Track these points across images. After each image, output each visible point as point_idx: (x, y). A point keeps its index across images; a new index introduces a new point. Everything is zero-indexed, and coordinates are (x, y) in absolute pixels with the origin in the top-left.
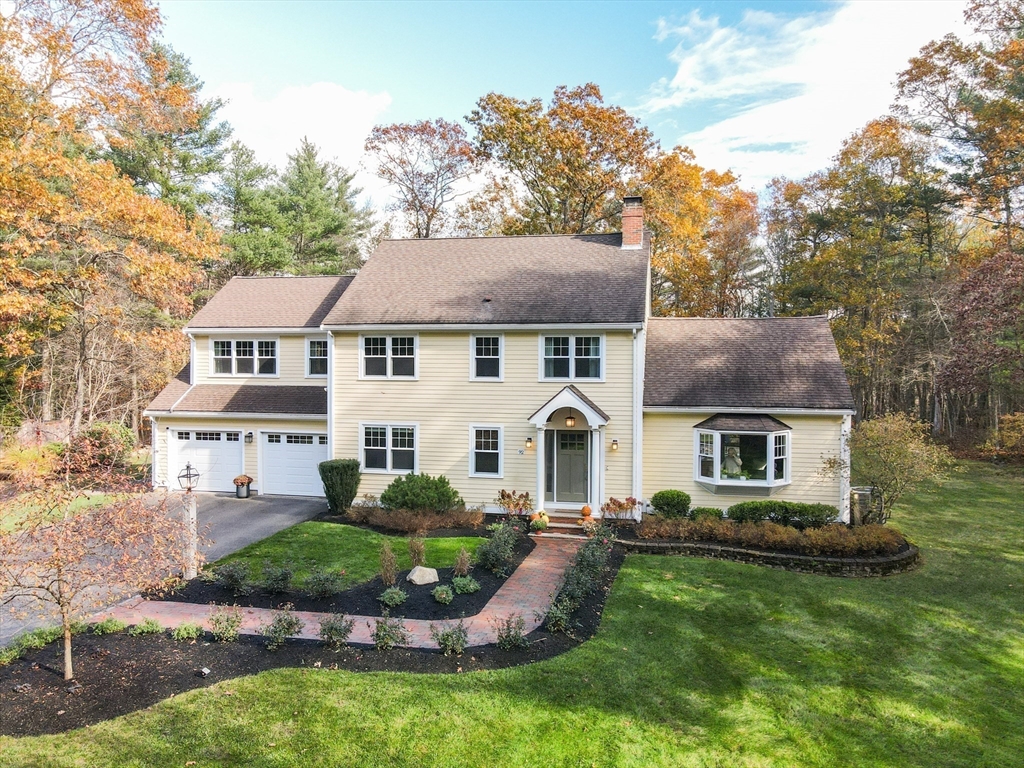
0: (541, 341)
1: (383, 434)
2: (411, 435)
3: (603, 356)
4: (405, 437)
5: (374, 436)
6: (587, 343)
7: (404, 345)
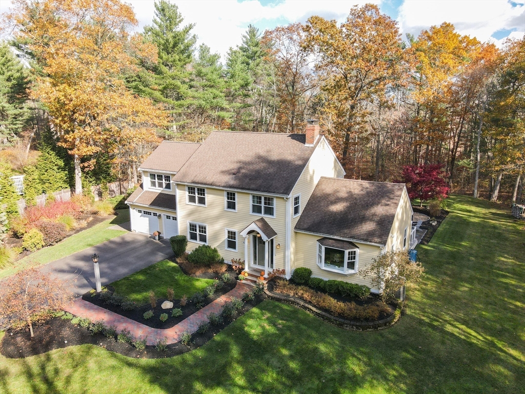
0: (251, 197)
1: (196, 227)
2: (205, 228)
3: (275, 206)
4: (203, 229)
5: (193, 227)
6: (269, 201)
7: (201, 191)
